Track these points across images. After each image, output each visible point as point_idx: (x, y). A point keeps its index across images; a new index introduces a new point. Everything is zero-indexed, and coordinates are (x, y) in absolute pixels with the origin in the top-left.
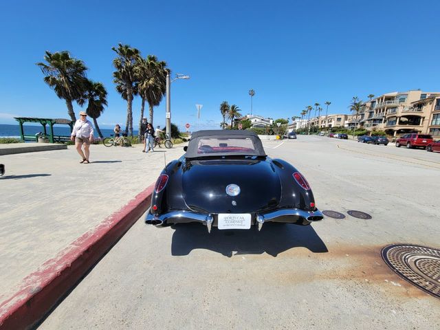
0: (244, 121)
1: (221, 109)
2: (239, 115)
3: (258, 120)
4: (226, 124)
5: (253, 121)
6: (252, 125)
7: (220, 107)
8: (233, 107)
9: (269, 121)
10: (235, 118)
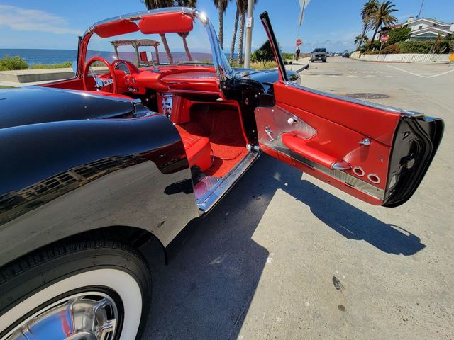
0: (397, 30)
1: (364, 12)
2: (391, 19)
3: (424, 26)
4: (366, 38)
5: (415, 28)
6: (409, 37)
7: (362, 7)
8: (384, 6)
9: (448, 28)
10: (383, 25)
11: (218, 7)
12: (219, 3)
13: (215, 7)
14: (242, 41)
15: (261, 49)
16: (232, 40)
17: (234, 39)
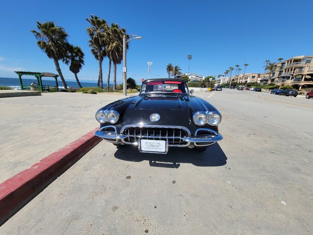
0: (183, 78)
3: (193, 77)
5: (190, 77)
6: (189, 81)
8: (176, 68)
9: (202, 78)
10: (177, 75)
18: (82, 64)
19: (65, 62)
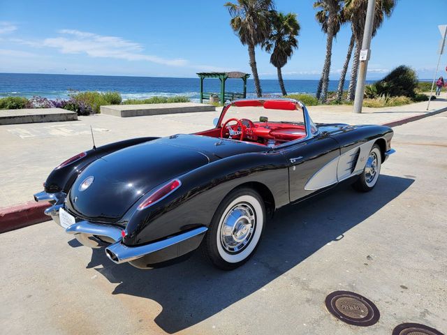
11: (326, 31)
12: (329, 28)
13: (323, 32)
14: (355, 72)
15: (385, 80)
16: (343, 69)
17: (346, 68)
18: (293, 48)
19: (264, 48)
